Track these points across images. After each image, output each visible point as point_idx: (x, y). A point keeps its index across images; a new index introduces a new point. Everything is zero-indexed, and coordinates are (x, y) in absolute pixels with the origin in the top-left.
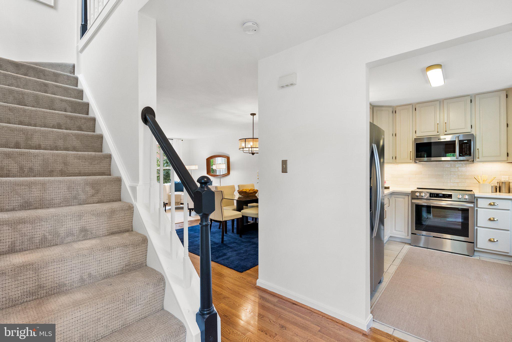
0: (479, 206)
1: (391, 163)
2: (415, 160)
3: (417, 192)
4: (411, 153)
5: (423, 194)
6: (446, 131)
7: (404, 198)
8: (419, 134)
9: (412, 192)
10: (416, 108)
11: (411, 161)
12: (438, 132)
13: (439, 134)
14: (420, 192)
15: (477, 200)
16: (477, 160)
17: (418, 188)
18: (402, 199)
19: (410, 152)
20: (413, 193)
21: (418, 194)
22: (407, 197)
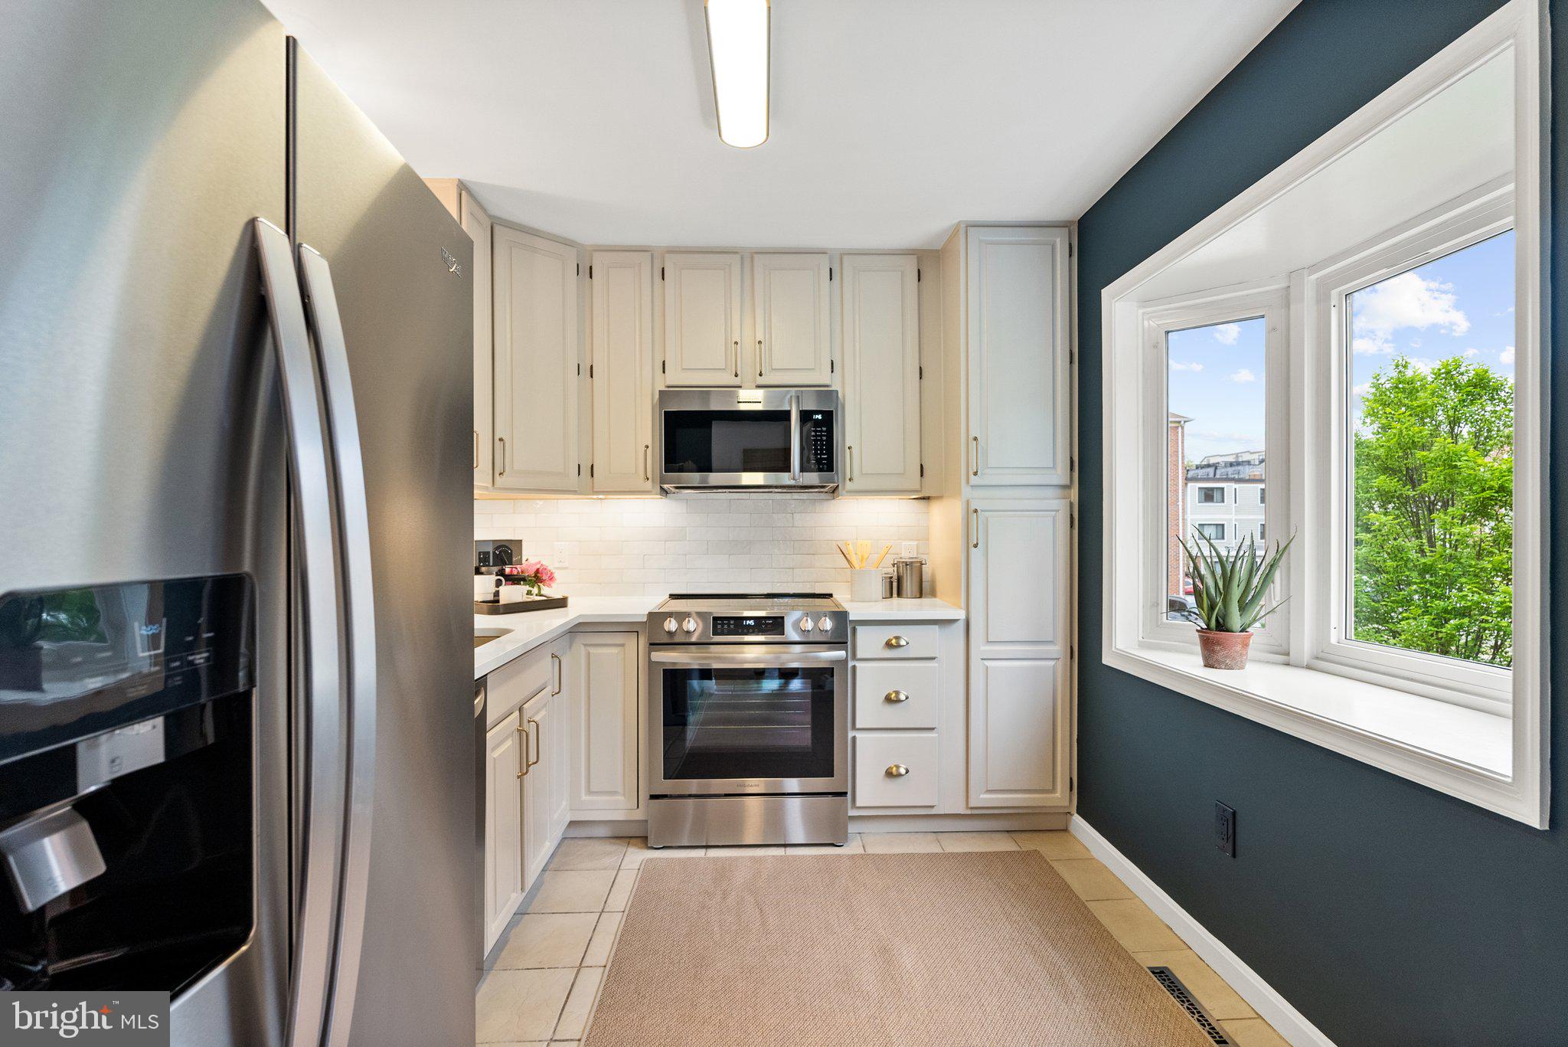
0: (859, 656)
1: (575, 492)
2: (663, 481)
3: (670, 615)
4: (649, 451)
5: (690, 625)
6: (761, 375)
7: (623, 645)
8: (676, 377)
9: (650, 614)
10: (663, 269)
11: (649, 485)
12: (736, 376)
13: (739, 384)
14: (681, 617)
15: (854, 630)
16: (849, 485)
17: (674, 597)
18: (614, 650)
19: (644, 448)
20: (656, 618)
21: (671, 625)
22: (631, 642)
